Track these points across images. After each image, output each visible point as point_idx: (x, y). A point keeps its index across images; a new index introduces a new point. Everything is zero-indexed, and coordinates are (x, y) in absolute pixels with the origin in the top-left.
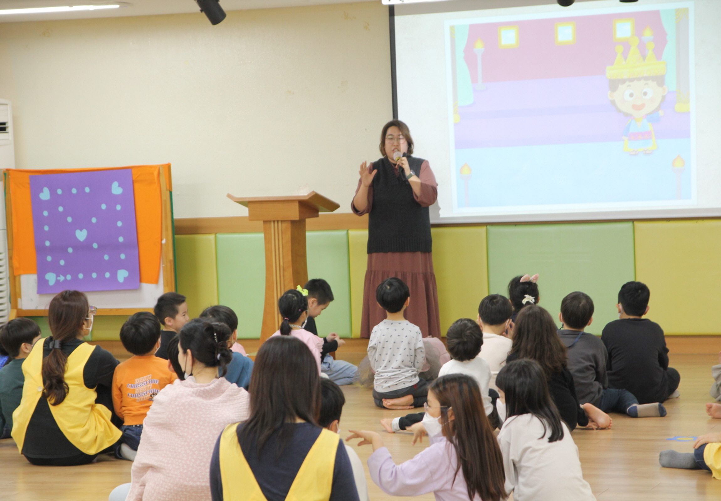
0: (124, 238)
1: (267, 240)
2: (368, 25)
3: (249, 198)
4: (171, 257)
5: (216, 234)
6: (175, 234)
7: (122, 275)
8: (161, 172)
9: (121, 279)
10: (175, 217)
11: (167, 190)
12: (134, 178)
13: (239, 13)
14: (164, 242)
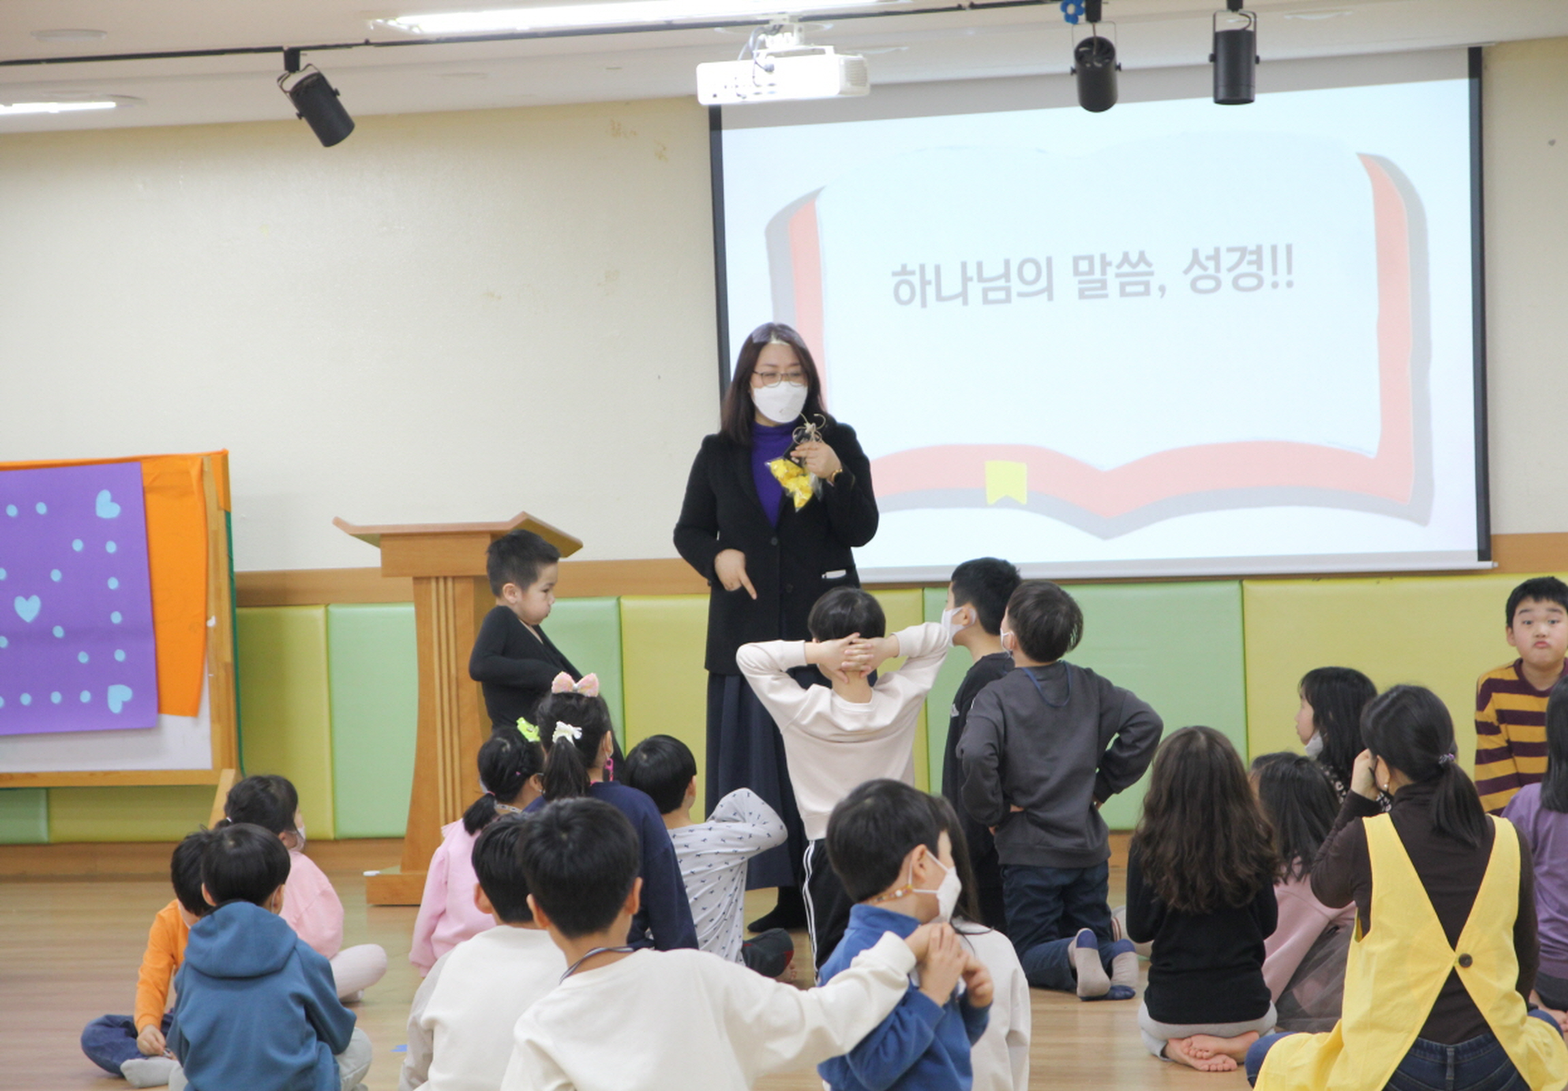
0: (123, 614)
1: (422, 619)
2: (664, 149)
3: (383, 527)
4: (228, 657)
5: (327, 605)
6: (240, 606)
7: (119, 696)
8: (206, 469)
9: (115, 705)
10: (237, 569)
11: (219, 508)
12: (146, 483)
13: (380, 120)
14: (212, 623)
